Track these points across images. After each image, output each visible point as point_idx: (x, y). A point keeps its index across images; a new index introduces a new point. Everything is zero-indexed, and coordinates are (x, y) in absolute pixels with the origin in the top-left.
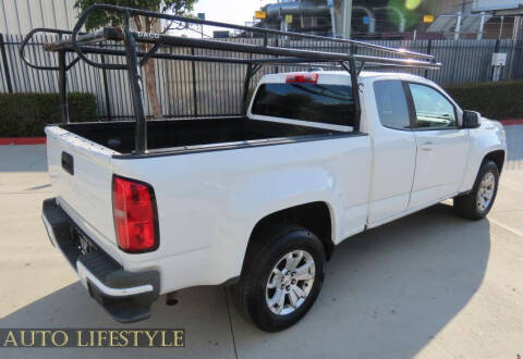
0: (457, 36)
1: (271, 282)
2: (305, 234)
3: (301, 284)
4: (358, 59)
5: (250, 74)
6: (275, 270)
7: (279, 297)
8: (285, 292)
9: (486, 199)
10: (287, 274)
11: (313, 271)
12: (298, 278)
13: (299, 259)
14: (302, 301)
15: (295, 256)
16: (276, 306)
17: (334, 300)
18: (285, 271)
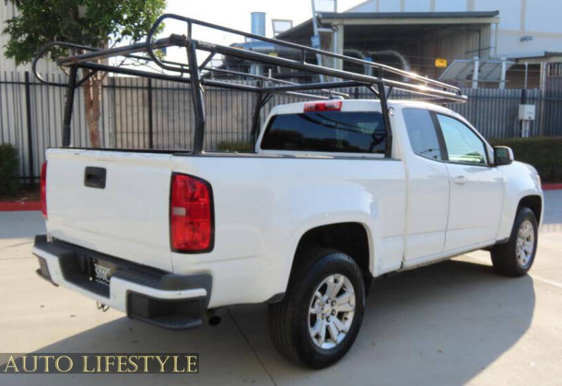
0: (475, 85)
1: (313, 306)
2: (344, 257)
3: (341, 316)
4: (387, 84)
5: (260, 104)
6: (318, 293)
7: (320, 328)
8: (325, 323)
9: (526, 253)
10: (327, 302)
11: (353, 301)
12: (338, 309)
13: (339, 285)
14: (342, 336)
15: (336, 281)
16: (317, 336)
17: (374, 344)
18: (326, 297)
